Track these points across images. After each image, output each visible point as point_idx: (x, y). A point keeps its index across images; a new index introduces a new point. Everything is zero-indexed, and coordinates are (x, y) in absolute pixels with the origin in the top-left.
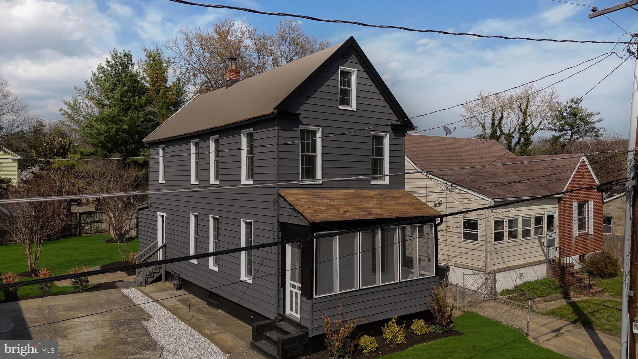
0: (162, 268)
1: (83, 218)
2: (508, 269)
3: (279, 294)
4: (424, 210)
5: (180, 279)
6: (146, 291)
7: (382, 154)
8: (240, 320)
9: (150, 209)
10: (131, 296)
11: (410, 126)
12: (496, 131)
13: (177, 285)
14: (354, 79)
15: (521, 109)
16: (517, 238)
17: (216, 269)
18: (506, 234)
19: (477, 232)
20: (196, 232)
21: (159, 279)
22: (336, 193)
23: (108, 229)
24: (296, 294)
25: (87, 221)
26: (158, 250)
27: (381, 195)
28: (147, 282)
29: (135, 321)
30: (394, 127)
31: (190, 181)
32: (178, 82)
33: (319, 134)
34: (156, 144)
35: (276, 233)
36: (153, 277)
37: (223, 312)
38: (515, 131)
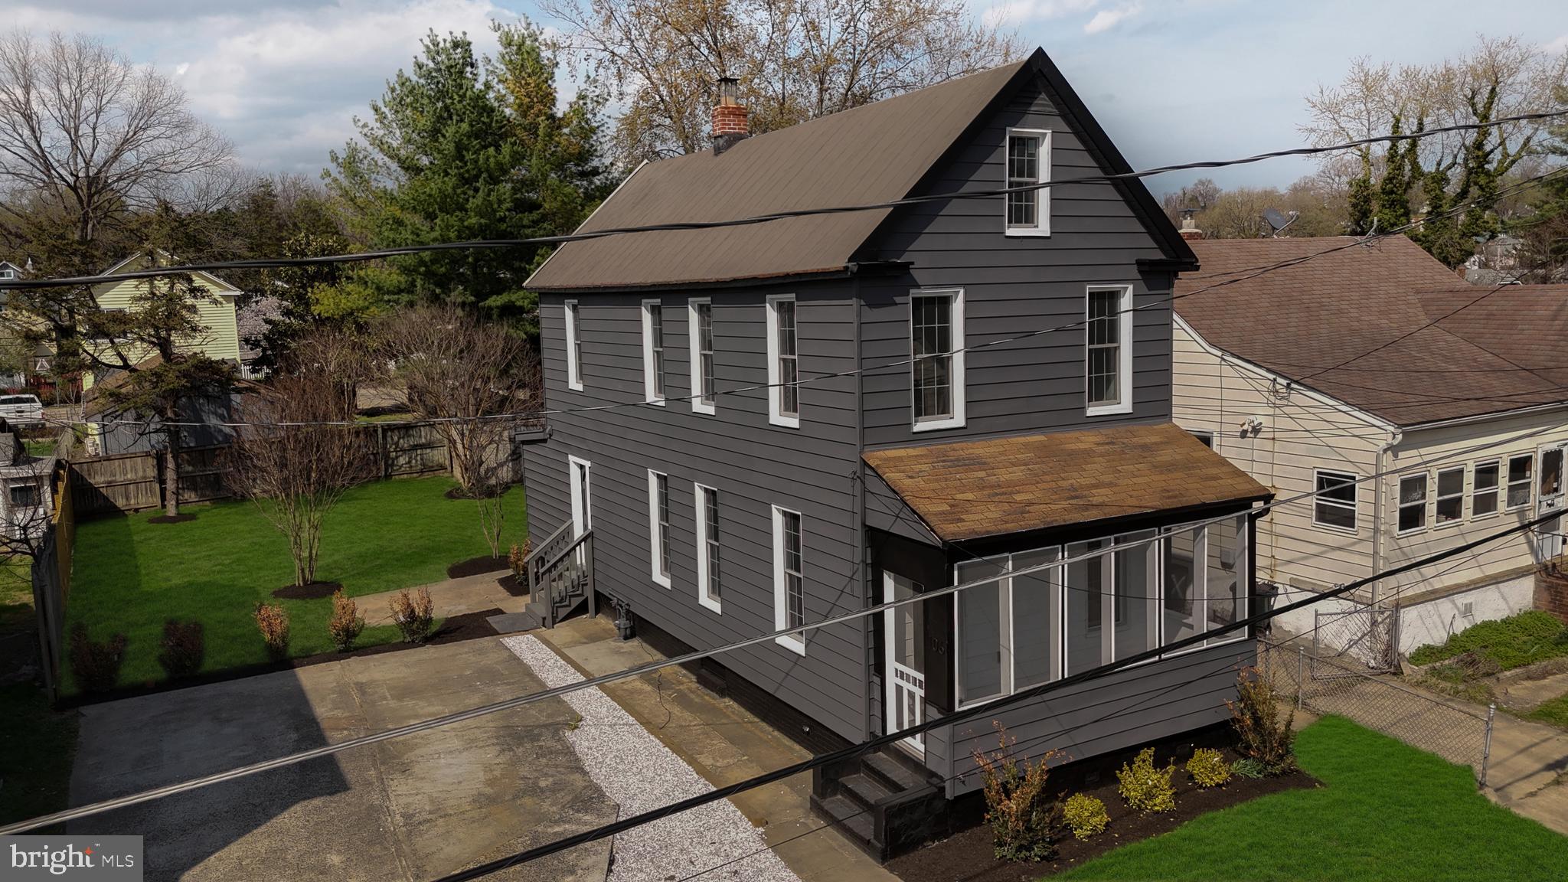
0: (586, 584)
1: (392, 439)
2: (1433, 597)
3: (869, 690)
4: (1221, 482)
5: (631, 615)
6: (555, 641)
7: (1114, 336)
8: (778, 730)
9: (549, 444)
10: (528, 658)
11: (1188, 260)
12: (1400, 167)
13: (626, 629)
14: (1044, 154)
15: (1473, 105)
16: (1460, 517)
17: (716, 607)
18: (1431, 509)
19: (1354, 506)
20: (665, 515)
21: (582, 609)
22: (1002, 449)
23: (447, 463)
24: (911, 695)
25: (400, 446)
26: (576, 545)
27: (1113, 443)
28: (557, 617)
29: (548, 730)
30: (1146, 268)
31: (644, 395)
32: (581, 102)
33: (958, 309)
34: (557, 295)
35: (859, 552)
36: (569, 606)
37: (736, 705)
38: (1454, 164)
